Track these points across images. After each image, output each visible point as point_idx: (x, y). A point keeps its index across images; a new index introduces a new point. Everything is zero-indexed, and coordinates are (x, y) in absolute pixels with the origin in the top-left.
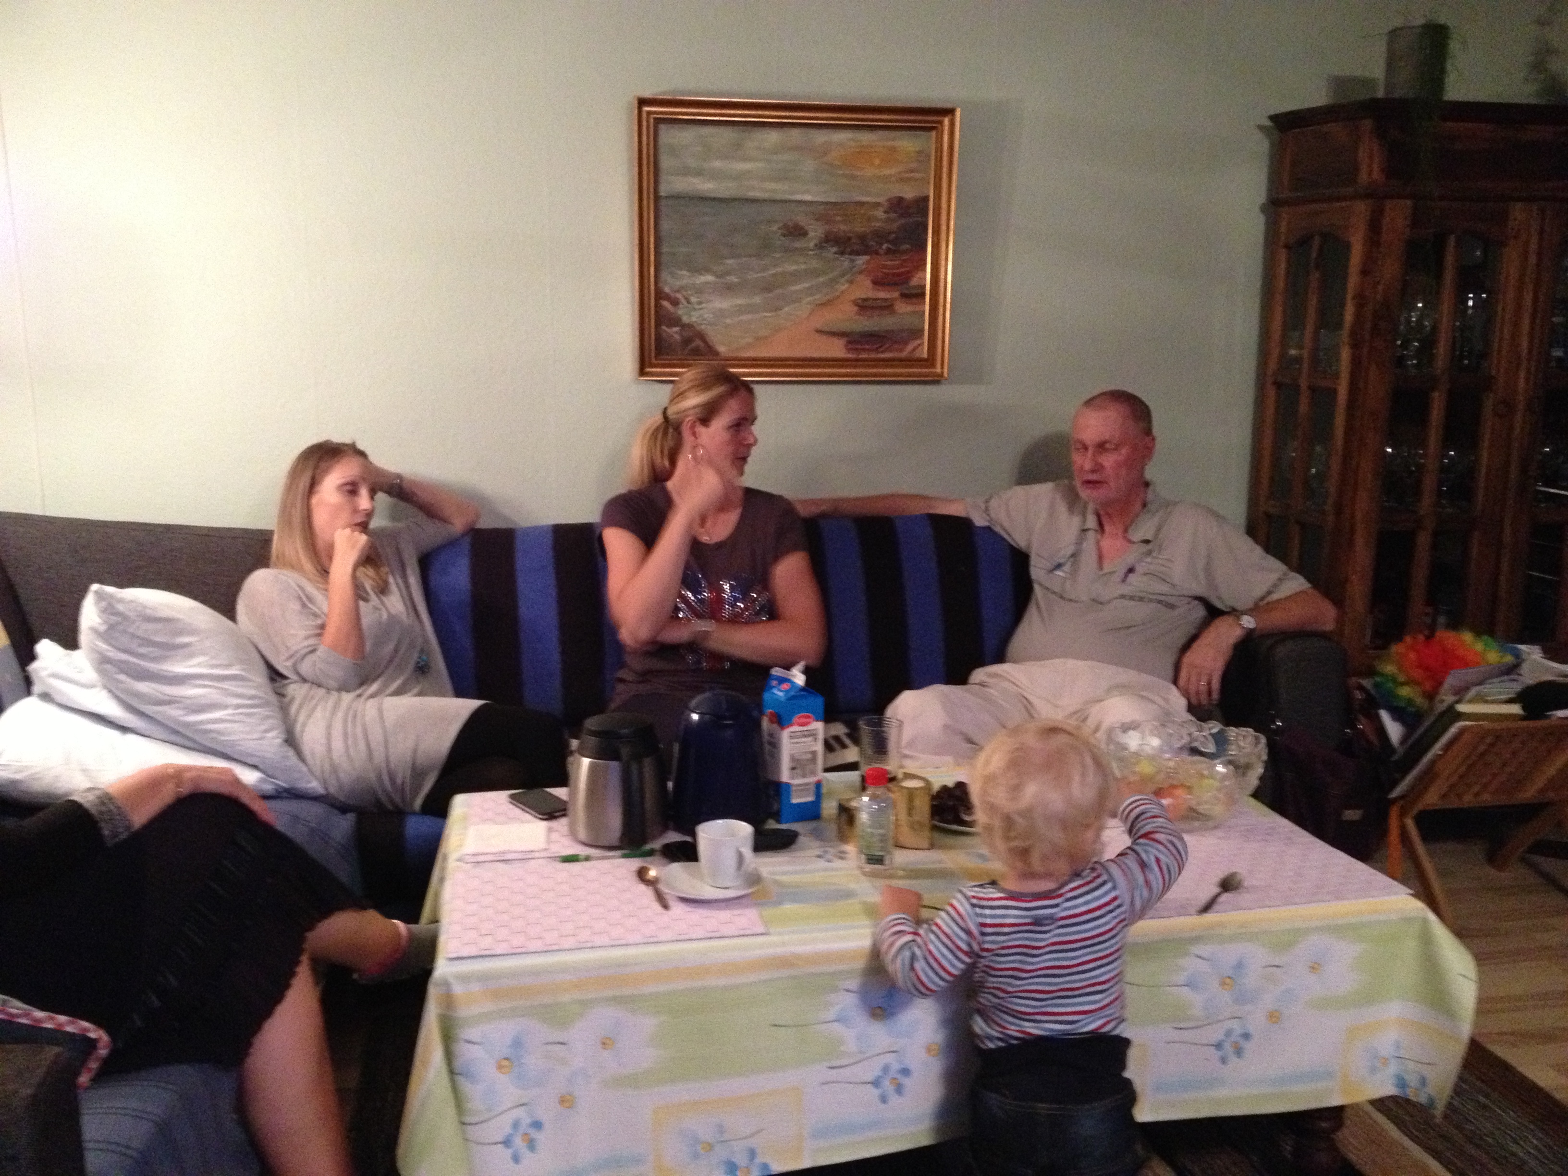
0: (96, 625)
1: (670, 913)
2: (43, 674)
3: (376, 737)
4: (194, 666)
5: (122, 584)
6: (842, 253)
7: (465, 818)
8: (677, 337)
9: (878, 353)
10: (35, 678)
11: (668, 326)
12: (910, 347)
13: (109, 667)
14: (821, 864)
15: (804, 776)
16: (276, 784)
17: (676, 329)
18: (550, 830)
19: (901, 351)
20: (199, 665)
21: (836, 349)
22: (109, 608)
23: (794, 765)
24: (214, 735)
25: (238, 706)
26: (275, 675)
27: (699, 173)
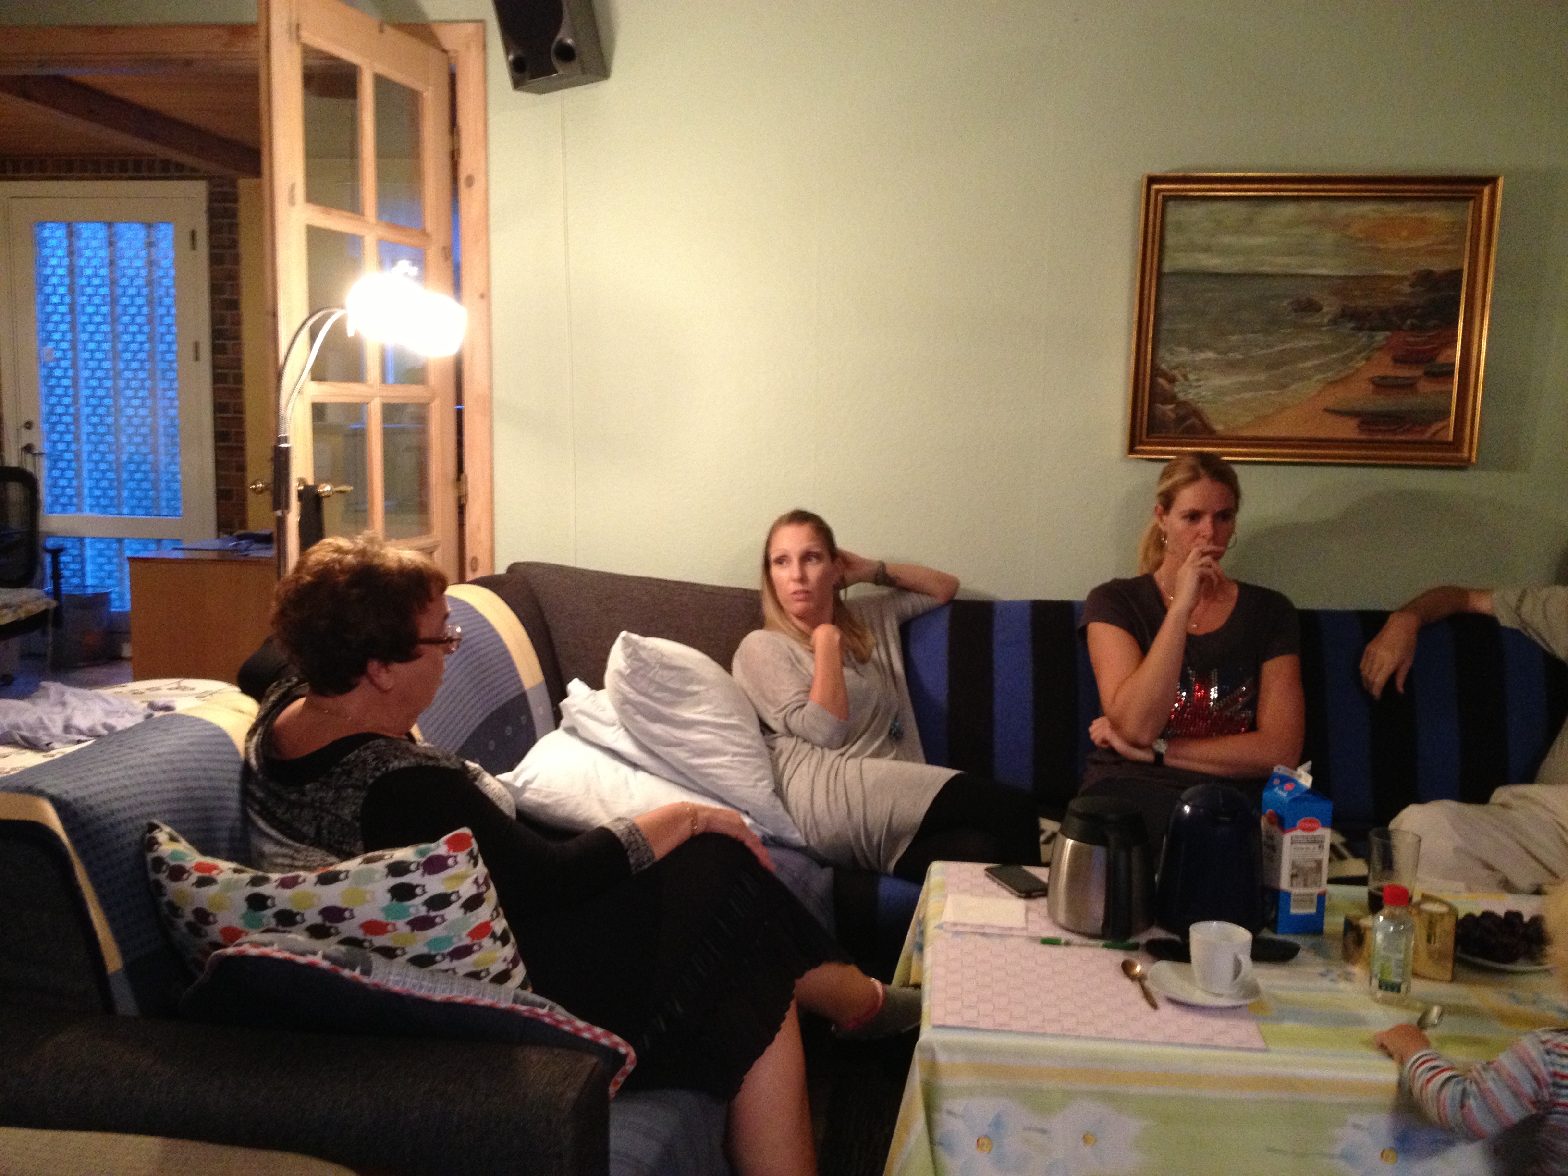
0: (622, 669)
1: (1157, 1012)
2: (573, 710)
3: (856, 797)
4: (700, 713)
5: (646, 634)
6: (1359, 329)
7: (943, 886)
8: (1172, 415)
9: (1396, 434)
10: (565, 713)
11: (1163, 404)
12: (1434, 428)
13: (627, 707)
14: (1326, 983)
15: (1305, 885)
16: (764, 832)
17: (1171, 407)
18: (1027, 910)
19: (1423, 432)
20: (703, 712)
21: (1348, 429)
22: (634, 654)
23: (1295, 871)
24: (714, 779)
25: (735, 754)
26: (765, 728)
27: (1207, 249)
